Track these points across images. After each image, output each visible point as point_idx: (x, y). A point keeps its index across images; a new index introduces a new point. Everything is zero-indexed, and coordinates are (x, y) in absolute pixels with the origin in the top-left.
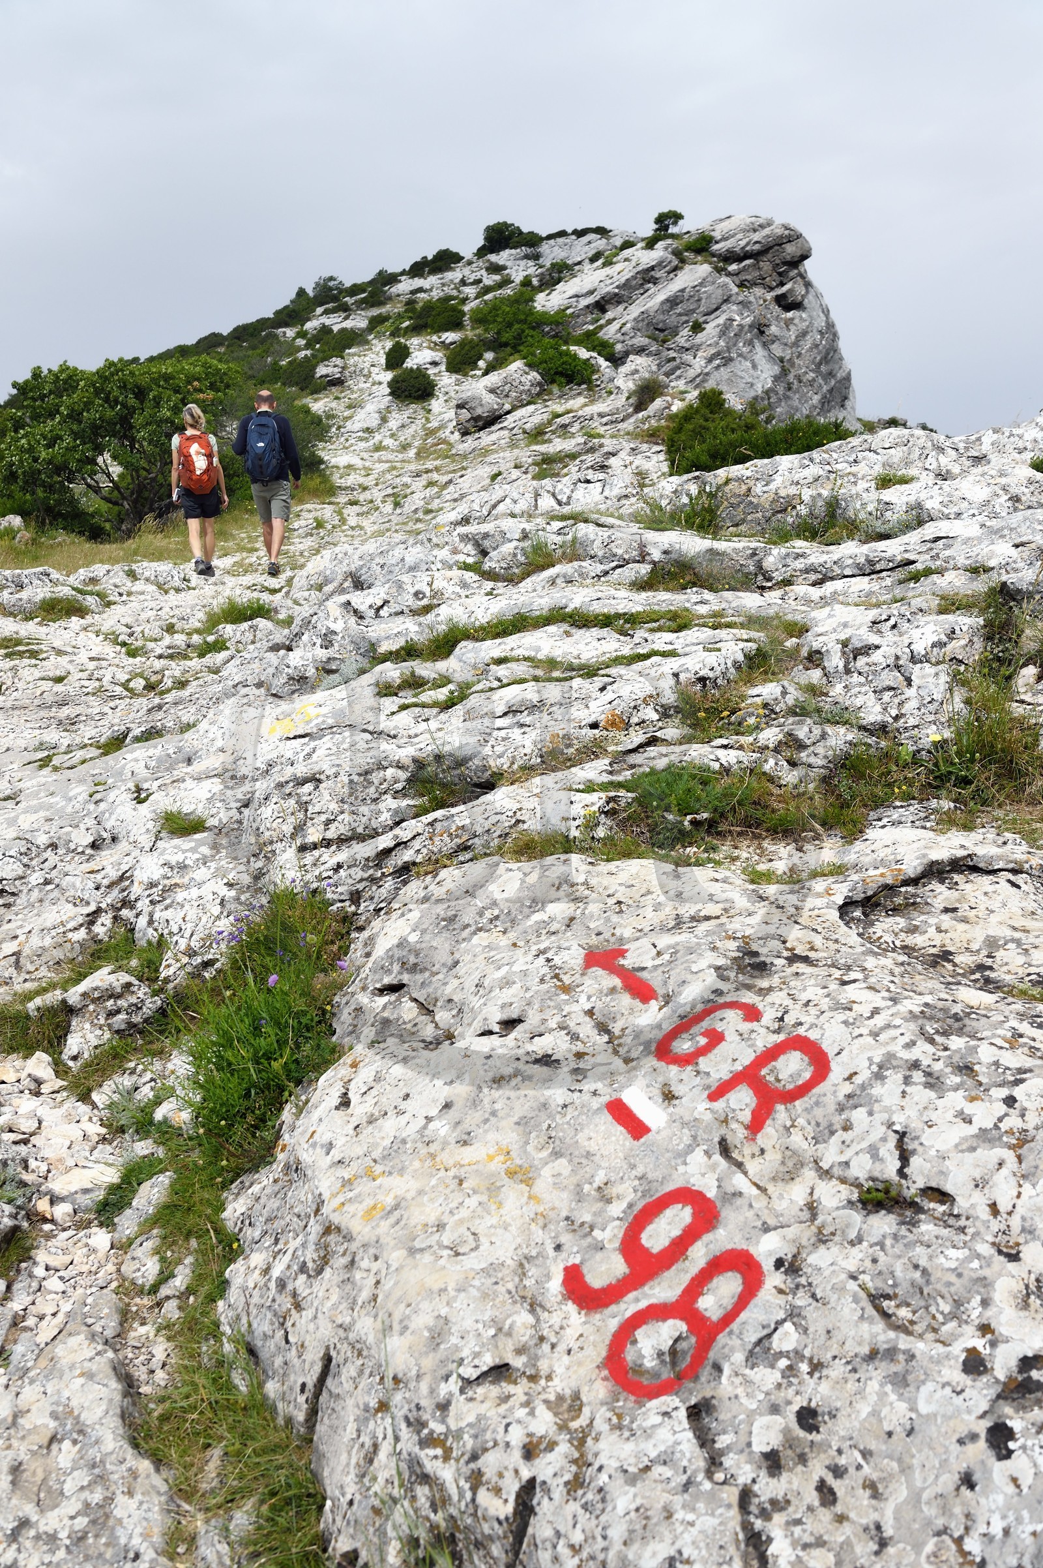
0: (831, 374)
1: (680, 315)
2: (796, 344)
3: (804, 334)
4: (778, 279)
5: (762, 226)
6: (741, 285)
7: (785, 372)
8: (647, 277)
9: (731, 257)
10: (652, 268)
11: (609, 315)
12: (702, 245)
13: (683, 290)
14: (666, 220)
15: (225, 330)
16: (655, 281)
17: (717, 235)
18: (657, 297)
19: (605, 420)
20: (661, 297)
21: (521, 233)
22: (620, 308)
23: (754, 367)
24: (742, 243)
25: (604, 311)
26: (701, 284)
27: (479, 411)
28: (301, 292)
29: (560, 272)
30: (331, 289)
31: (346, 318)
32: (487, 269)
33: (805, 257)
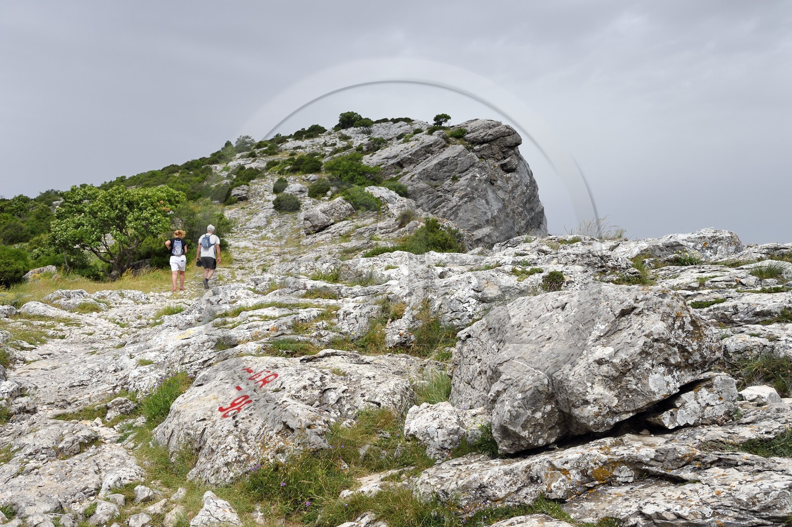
0: (532, 209)
1: (445, 172)
2: (512, 191)
3: (517, 186)
4: (502, 155)
5: (494, 126)
6: (481, 157)
7: (505, 207)
8: (428, 150)
9: (474, 142)
10: (431, 145)
11: (405, 170)
12: (460, 134)
13: (448, 159)
14: (440, 119)
15: (180, 163)
16: (432, 153)
17: (469, 129)
18: (433, 161)
19: (382, 231)
20: (435, 162)
21: (361, 118)
22: (412, 166)
23: (487, 203)
24: (482, 135)
25: (402, 167)
26: (458, 156)
27: (316, 223)
28: (228, 144)
29: (379, 144)
30: (246, 143)
31: (253, 161)
32: (340, 138)
33: (519, 144)
